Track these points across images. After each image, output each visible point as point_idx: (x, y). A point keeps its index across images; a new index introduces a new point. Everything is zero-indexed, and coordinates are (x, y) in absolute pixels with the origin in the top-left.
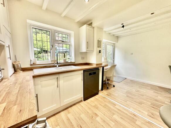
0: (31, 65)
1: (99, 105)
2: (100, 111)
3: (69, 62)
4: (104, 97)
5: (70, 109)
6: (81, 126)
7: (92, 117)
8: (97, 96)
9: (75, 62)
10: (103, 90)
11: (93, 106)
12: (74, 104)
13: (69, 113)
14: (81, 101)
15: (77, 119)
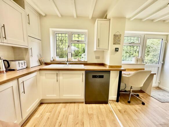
0: (51, 61)
1: (95, 117)
2: (90, 123)
3: (83, 61)
4: (111, 111)
5: (68, 104)
6: (61, 124)
7: (77, 124)
8: (104, 105)
9: (87, 62)
10: (119, 103)
11: (89, 114)
12: (75, 103)
13: (65, 107)
14: (83, 103)
15: (65, 116)
